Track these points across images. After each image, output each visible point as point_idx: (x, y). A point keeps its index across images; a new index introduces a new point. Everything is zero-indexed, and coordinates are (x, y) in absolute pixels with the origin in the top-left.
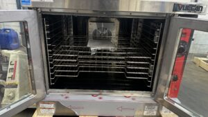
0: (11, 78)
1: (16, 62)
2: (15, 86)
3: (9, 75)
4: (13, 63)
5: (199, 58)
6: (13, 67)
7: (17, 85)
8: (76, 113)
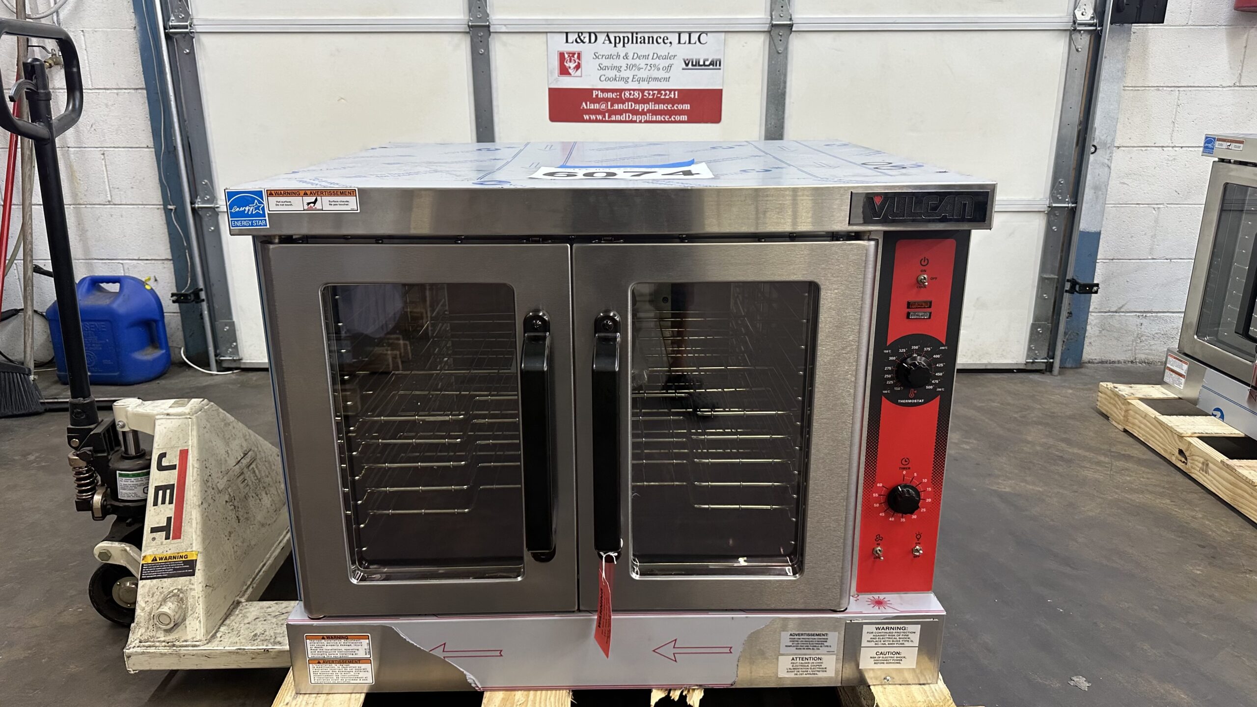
0: (166, 529)
1: (184, 454)
2: (187, 568)
3: (155, 516)
4: (172, 459)
5: (1124, 389)
6: (171, 477)
7: (192, 564)
8: (470, 678)
